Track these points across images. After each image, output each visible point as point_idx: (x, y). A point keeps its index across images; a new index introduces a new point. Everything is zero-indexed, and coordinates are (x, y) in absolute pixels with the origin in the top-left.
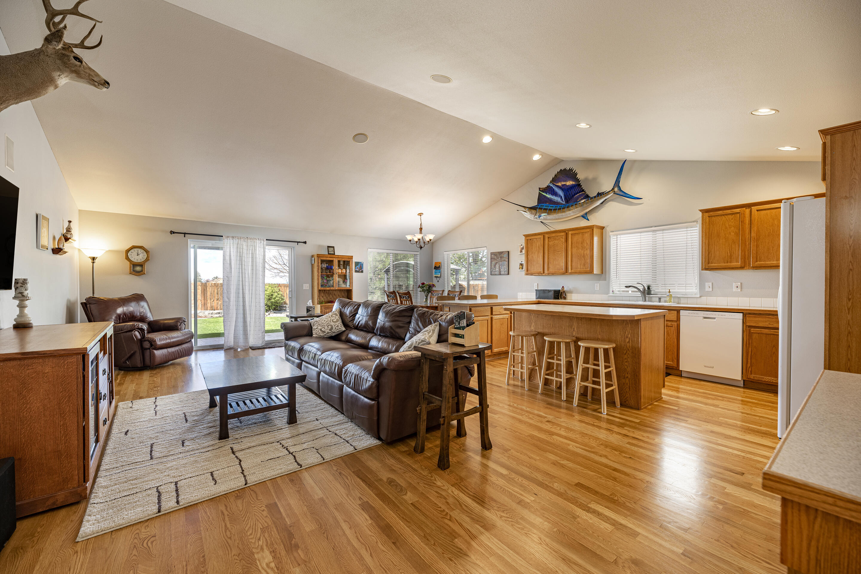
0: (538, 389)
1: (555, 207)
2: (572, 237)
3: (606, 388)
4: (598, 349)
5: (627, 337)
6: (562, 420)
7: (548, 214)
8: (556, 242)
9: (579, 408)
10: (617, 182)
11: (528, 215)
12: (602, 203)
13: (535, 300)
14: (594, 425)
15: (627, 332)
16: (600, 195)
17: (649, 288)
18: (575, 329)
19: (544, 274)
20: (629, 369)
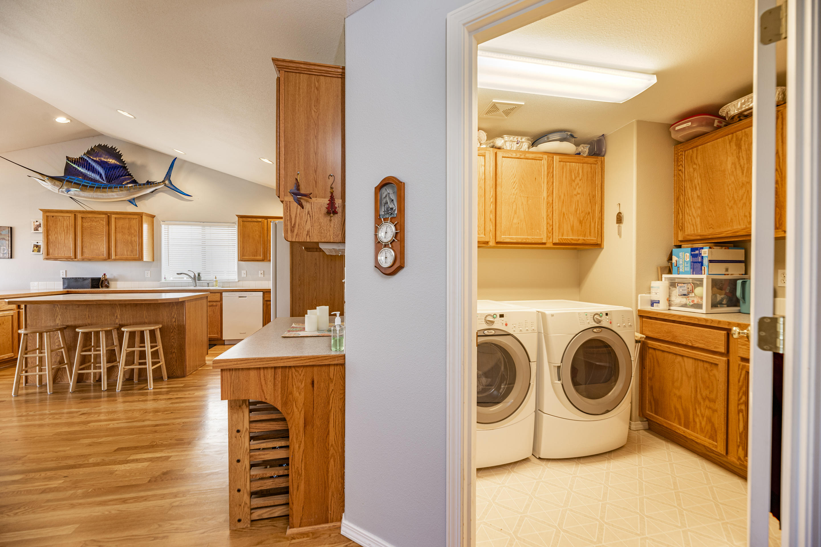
0: (68, 388)
1: (92, 184)
2: (115, 222)
3: (152, 366)
4: (143, 331)
5: (173, 317)
6: (102, 407)
7: (82, 190)
8: (94, 224)
9: (123, 392)
10: (168, 176)
11: (48, 185)
12: (152, 192)
13: (62, 290)
14: (139, 401)
15: (173, 313)
16: (149, 183)
17: (199, 275)
18: (119, 316)
19: (76, 260)
20: (175, 345)
